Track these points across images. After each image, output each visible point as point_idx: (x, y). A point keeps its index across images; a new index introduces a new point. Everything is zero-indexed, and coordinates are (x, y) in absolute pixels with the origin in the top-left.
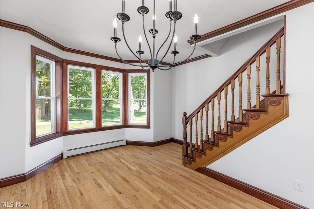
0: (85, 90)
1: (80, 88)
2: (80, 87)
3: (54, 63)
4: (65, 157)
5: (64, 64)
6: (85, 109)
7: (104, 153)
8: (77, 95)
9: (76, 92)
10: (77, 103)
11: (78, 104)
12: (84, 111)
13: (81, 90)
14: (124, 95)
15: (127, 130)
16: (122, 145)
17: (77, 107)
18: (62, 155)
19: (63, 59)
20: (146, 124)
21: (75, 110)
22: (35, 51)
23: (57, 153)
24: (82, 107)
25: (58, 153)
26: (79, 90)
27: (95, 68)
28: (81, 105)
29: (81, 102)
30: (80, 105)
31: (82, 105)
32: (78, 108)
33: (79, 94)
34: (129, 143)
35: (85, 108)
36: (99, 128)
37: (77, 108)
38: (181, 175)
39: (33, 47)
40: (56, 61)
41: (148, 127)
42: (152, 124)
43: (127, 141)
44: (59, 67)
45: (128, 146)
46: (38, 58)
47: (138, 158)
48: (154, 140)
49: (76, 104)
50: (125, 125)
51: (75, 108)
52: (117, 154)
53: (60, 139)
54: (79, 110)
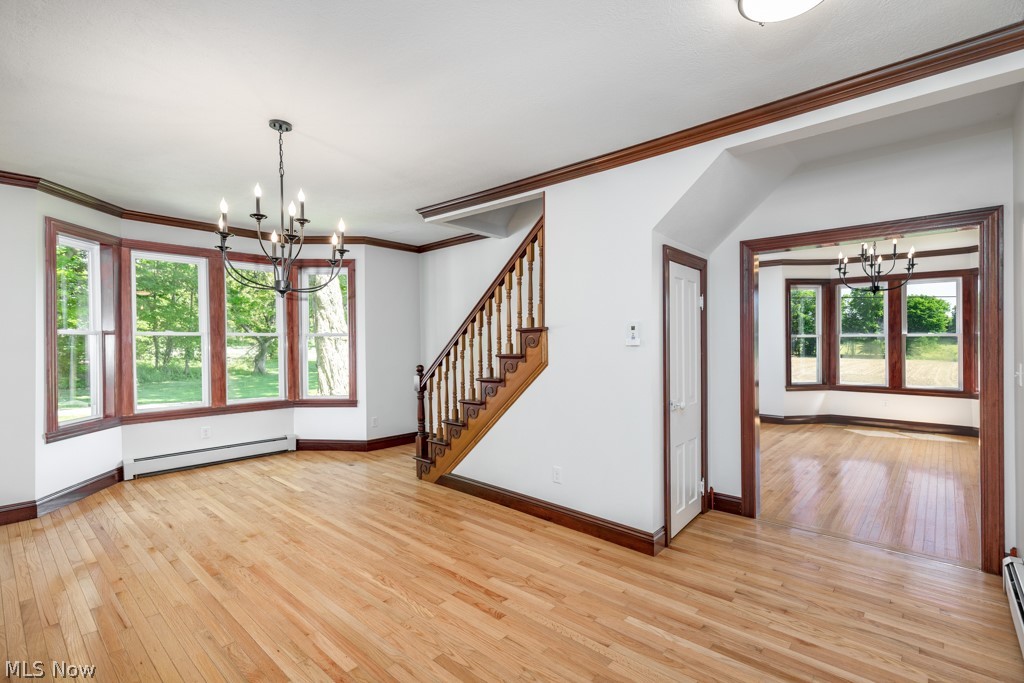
0: (188, 301)
1: (170, 296)
2: (167, 290)
3: (96, 248)
4: (128, 475)
5: (123, 249)
6: (187, 365)
7: (234, 467)
8: (158, 317)
9: (152, 309)
10: (157, 347)
11: (161, 350)
12: (184, 373)
13: (173, 303)
14: (289, 325)
15: (299, 412)
16: (285, 451)
17: (157, 357)
18: (120, 471)
19: (121, 240)
20: (348, 398)
21: (151, 371)
22: (54, 228)
23: (108, 466)
24: (178, 360)
25: (110, 466)
26: (165, 303)
27: (207, 257)
28: (170, 351)
29: (171, 343)
30: (167, 354)
31: (175, 353)
32: (161, 363)
33: (162, 316)
34: (303, 446)
35: (187, 362)
36: (220, 407)
37: (157, 361)
38: (399, 494)
39: (48, 220)
40: (101, 244)
41: (352, 402)
42: (362, 396)
43: (297, 441)
44: (110, 258)
45: (298, 452)
46: (64, 242)
47: (316, 473)
48: (368, 435)
49: (153, 350)
50: (294, 401)
51: (148, 362)
52: (265, 469)
53: (116, 433)
54: (164, 369)
